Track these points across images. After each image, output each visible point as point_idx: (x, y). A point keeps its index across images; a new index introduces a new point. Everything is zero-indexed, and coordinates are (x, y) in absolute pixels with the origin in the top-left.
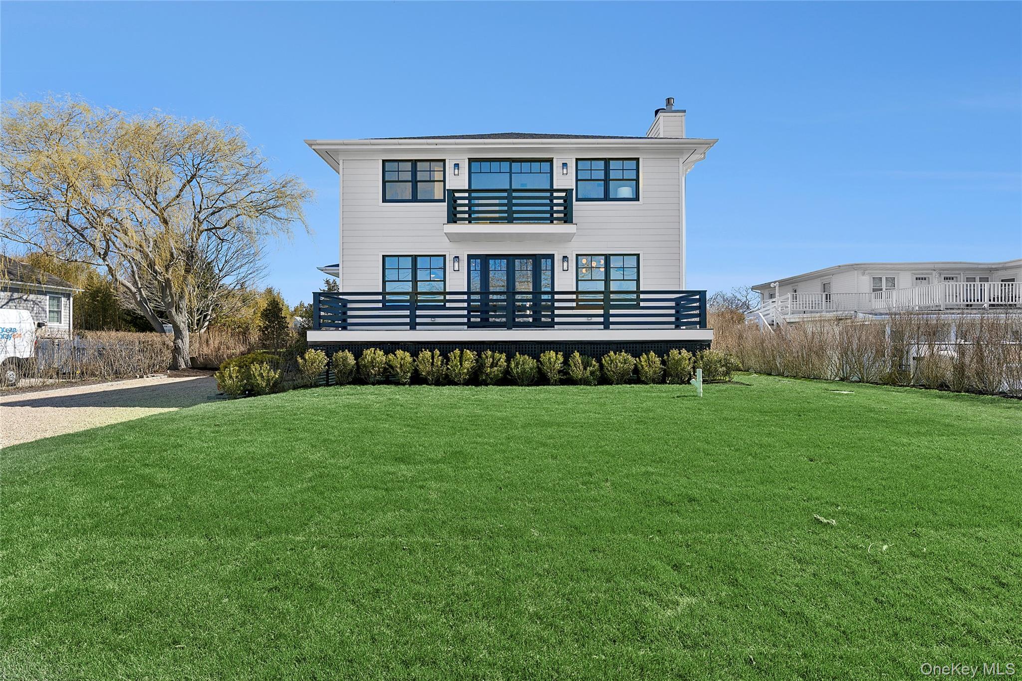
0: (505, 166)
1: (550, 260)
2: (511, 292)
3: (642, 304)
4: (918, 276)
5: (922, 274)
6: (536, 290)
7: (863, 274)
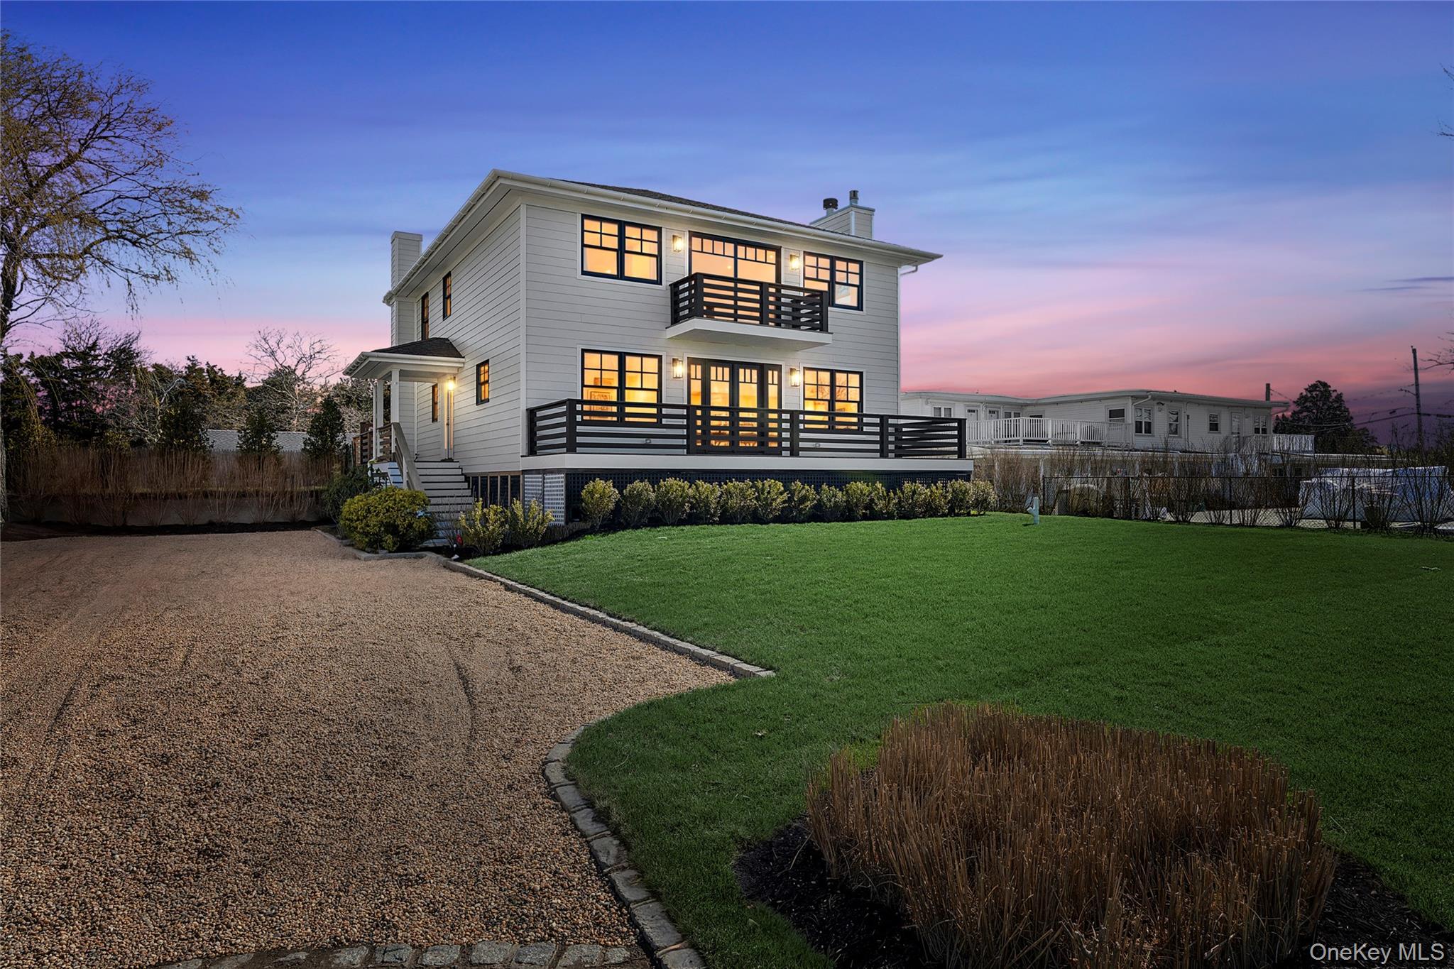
0: (730, 248)
1: (776, 373)
2: (734, 408)
3: (865, 429)
4: (971, 408)
5: (973, 406)
6: (763, 406)
7: (927, 403)
